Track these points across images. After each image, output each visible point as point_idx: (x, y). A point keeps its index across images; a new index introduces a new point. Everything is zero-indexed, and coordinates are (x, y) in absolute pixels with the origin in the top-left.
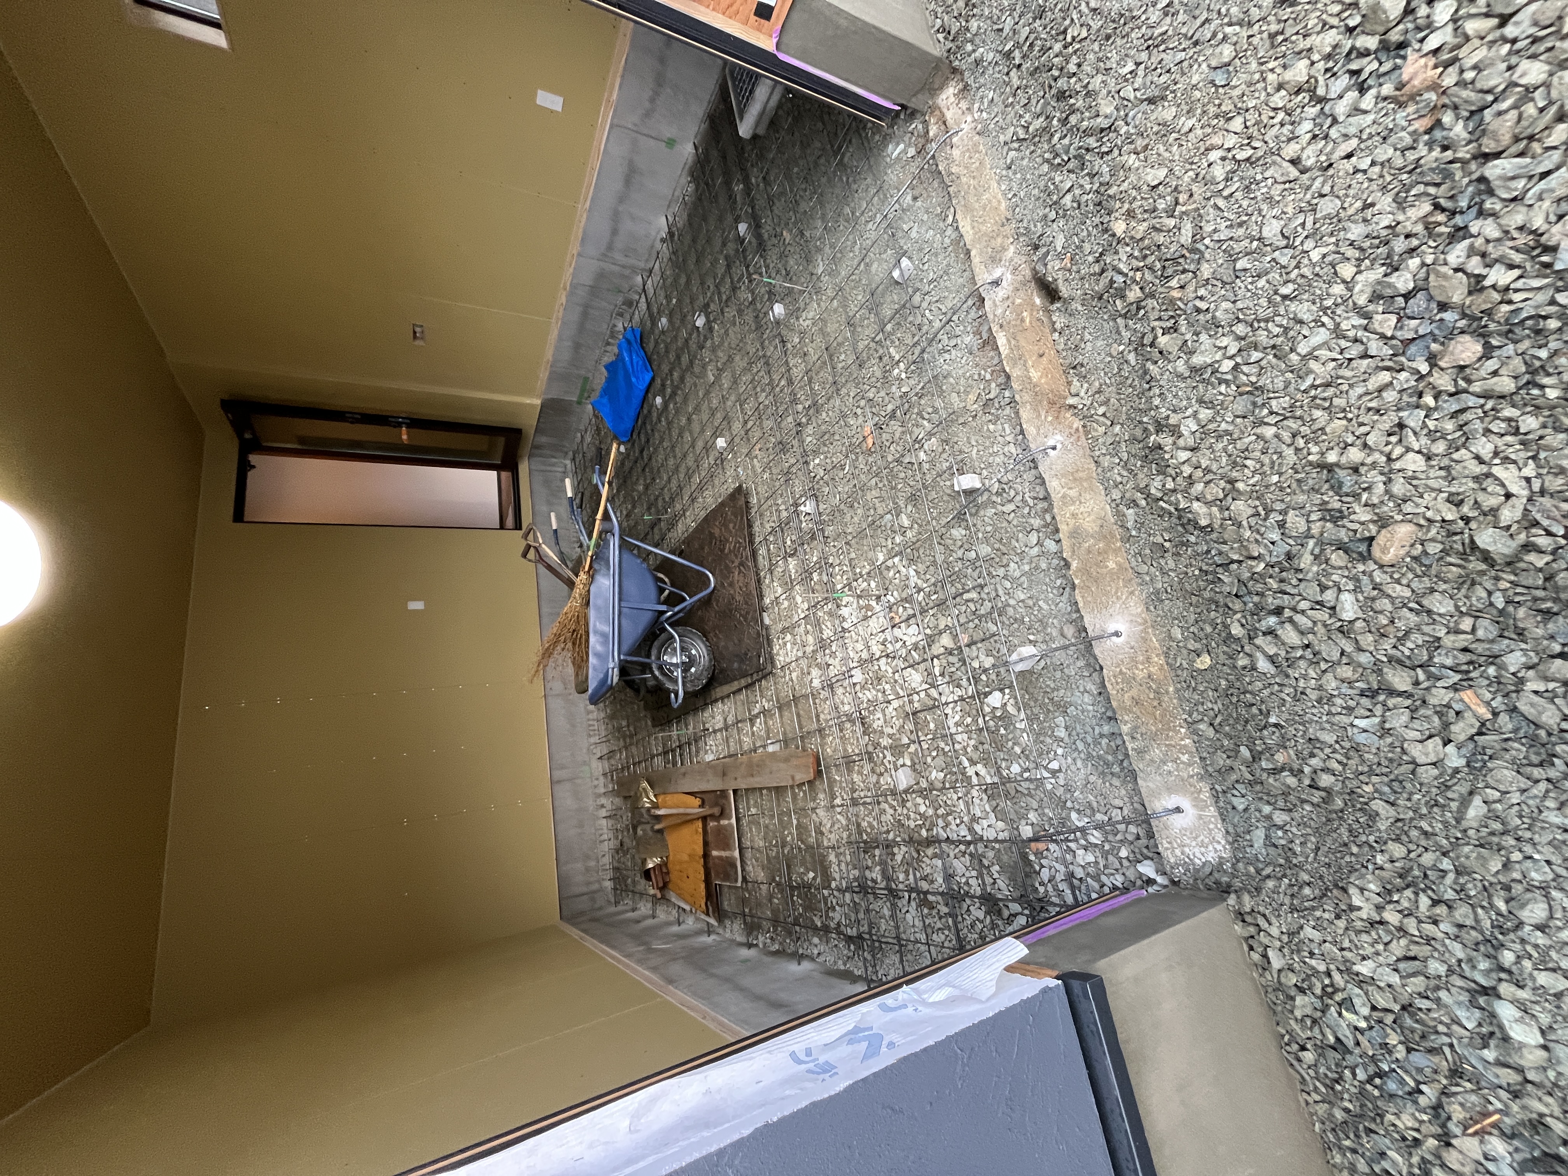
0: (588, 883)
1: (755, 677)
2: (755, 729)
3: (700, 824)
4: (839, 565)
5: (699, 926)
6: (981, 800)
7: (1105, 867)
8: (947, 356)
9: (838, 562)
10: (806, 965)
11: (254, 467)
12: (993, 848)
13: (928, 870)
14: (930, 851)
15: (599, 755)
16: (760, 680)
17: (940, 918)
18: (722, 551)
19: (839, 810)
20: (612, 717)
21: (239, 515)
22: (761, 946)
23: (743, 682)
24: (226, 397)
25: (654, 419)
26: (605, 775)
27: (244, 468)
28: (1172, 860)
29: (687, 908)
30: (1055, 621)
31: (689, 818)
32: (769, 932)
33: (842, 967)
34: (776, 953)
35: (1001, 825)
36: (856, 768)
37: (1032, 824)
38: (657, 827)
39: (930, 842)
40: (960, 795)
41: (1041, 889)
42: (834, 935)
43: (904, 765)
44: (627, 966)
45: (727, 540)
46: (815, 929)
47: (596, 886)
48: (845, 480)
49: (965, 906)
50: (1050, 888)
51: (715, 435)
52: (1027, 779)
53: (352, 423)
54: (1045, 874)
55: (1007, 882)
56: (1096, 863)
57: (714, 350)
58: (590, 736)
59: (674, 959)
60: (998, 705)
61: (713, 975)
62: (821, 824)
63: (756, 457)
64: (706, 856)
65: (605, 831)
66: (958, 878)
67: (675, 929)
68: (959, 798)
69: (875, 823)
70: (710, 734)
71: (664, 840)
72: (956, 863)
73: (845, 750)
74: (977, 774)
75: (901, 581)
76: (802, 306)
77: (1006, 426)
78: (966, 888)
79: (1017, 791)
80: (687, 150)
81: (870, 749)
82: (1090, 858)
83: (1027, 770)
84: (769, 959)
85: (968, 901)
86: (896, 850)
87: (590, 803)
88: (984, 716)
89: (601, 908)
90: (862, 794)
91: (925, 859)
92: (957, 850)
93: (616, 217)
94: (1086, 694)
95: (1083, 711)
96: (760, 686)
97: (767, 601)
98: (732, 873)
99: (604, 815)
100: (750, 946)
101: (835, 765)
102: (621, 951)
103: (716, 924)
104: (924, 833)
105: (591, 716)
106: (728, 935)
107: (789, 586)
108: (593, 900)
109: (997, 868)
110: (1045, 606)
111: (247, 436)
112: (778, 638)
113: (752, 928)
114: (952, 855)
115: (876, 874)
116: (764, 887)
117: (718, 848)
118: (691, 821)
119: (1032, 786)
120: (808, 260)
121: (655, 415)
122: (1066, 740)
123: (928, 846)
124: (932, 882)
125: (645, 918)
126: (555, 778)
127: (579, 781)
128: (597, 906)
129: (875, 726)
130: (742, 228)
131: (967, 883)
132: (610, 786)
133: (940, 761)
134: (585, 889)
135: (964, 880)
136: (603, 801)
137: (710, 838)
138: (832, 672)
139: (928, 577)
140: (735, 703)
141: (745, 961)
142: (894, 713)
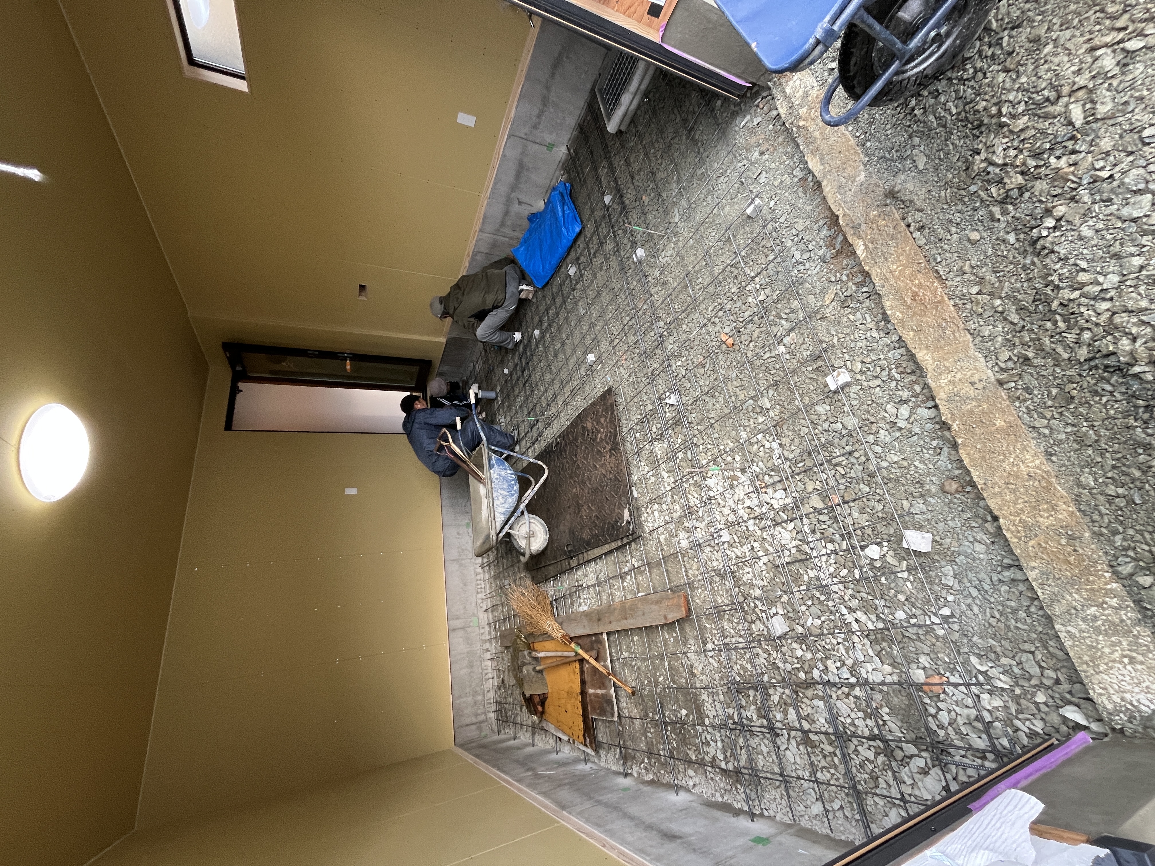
0: (476, 715)
1: (625, 540)
2: (625, 584)
3: (577, 665)
4: (702, 444)
5: (575, 754)
6: (863, 645)
7: (1018, 711)
8: (801, 267)
9: (702, 442)
10: (683, 797)
11: (241, 391)
12: (881, 691)
13: (809, 710)
14: (810, 693)
15: (485, 608)
16: (629, 543)
17: (825, 757)
18: (594, 440)
19: (710, 654)
20: (496, 577)
21: (228, 426)
22: (635, 775)
23: (614, 545)
24: (226, 341)
25: (533, 347)
26: (489, 624)
27: (234, 391)
28: (1110, 707)
29: (565, 738)
30: (934, 479)
31: (568, 660)
32: (643, 762)
33: (720, 800)
34: (652, 782)
35: (888, 669)
36: (726, 617)
37: (924, 668)
38: (538, 668)
39: (810, 684)
40: (839, 640)
41: (942, 733)
42: (709, 769)
43: (777, 613)
44: (519, 789)
45: (599, 431)
46: (690, 762)
47: (482, 718)
48: (706, 376)
49: (852, 747)
50: (950, 730)
51: (586, 353)
52: (914, 625)
53: (312, 357)
54: (944, 717)
55: (899, 724)
56: (1006, 707)
57: (584, 290)
58: (478, 593)
59: (560, 786)
60: (877, 557)
61: (599, 802)
62: (692, 666)
63: (622, 366)
64: (583, 693)
65: (490, 671)
66: (842, 719)
67: (554, 756)
68: (838, 643)
69: (749, 666)
70: (584, 589)
71: (543, 679)
72: (839, 704)
73: (716, 601)
74: (856, 620)
75: (765, 453)
76: (662, 247)
77: (867, 315)
78: (851, 728)
79: (904, 636)
80: (562, 151)
81: (741, 599)
82: (998, 702)
83: (915, 616)
84: (646, 789)
85: (855, 741)
86: (771, 691)
87: (478, 647)
88: (861, 567)
89: (486, 736)
90: (733, 640)
91: (805, 700)
92: (840, 692)
93: (508, 201)
94: (976, 544)
95: (974, 560)
96: (630, 548)
97: (635, 478)
98: (609, 709)
99: (489, 657)
100: (626, 775)
101: (705, 614)
102: (512, 777)
103: (593, 754)
104: (802, 675)
105: (478, 577)
106: (602, 764)
107: (655, 463)
108: (480, 728)
109: (886, 710)
110: (921, 466)
111: (239, 368)
112: (647, 508)
113: (625, 758)
114: (834, 696)
115: (751, 712)
116: (637, 723)
117: (594, 687)
118: (569, 663)
119: (921, 632)
120: (666, 212)
121: (534, 343)
122: (957, 586)
123: (807, 688)
124: (814, 721)
125: (526, 745)
126: (451, 628)
127: (469, 629)
128: (483, 734)
129: (745, 579)
130: (607, 199)
131: (853, 724)
132: (493, 633)
133: (814, 610)
134: (474, 720)
135: (849, 721)
136: (488, 645)
137: (587, 678)
138: (699, 534)
139: (793, 448)
140: (607, 563)
141: (625, 789)
142: (764, 567)
